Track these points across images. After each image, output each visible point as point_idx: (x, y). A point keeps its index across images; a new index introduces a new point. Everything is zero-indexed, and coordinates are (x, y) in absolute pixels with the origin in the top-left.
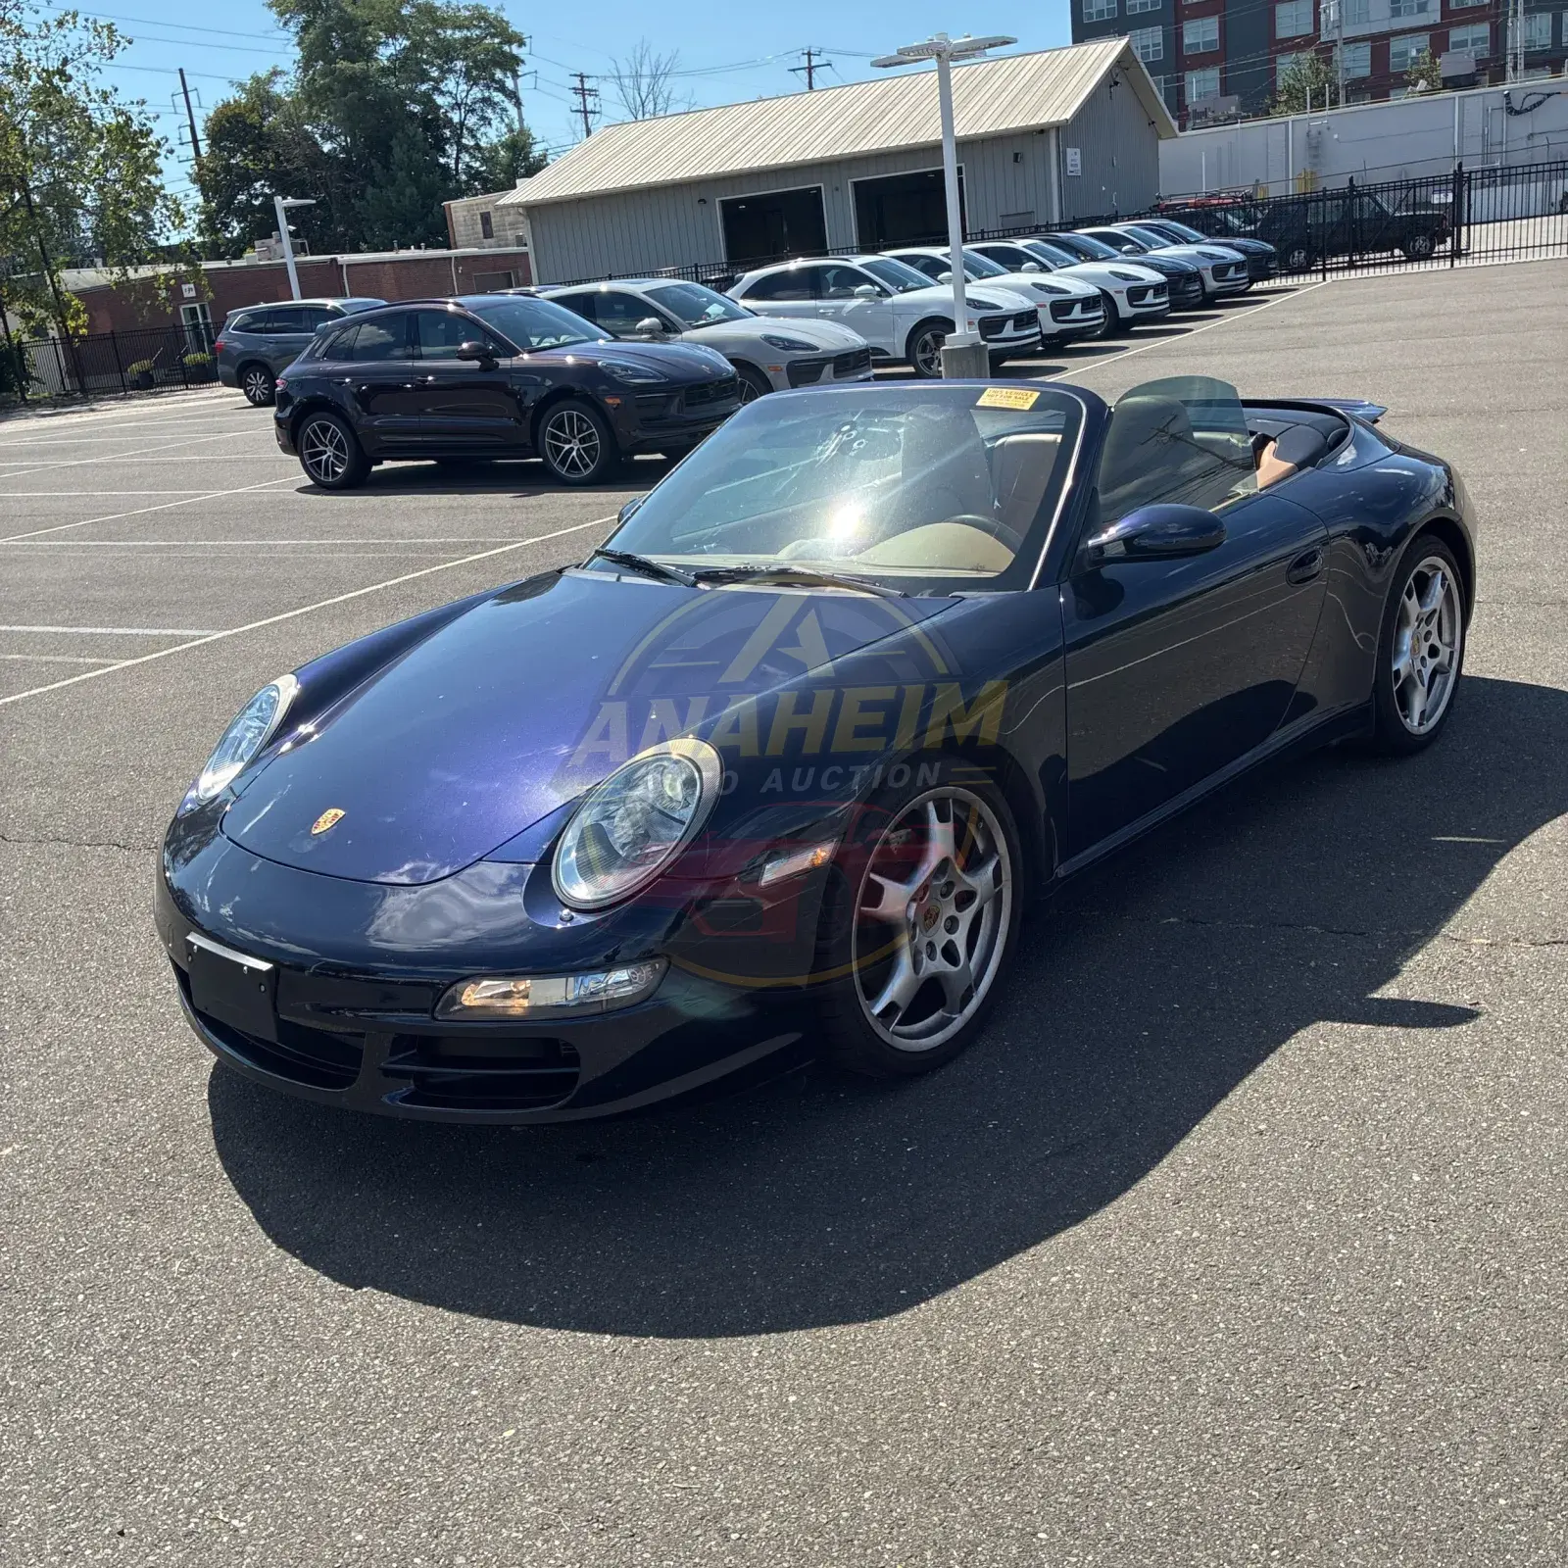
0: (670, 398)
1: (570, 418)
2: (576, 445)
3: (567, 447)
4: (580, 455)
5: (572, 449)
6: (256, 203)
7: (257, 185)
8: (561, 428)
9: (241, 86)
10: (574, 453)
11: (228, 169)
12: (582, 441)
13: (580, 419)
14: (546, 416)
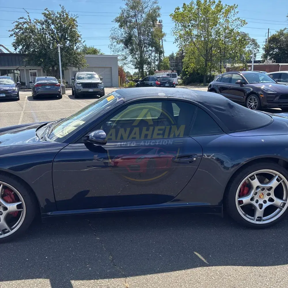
0: (276, 97)
1: (253, 98)
2: (253, 104)
3: (251, 104)
4: (253, 106)
5: (252, 104)
6: (274, 53)
7: (275, 50)
8: (251, 100)
9: (278, 32)
10: (252, 106)
11: (270, 47)
12: (255, 103)
13: (255, 99)
14: (249, 97)
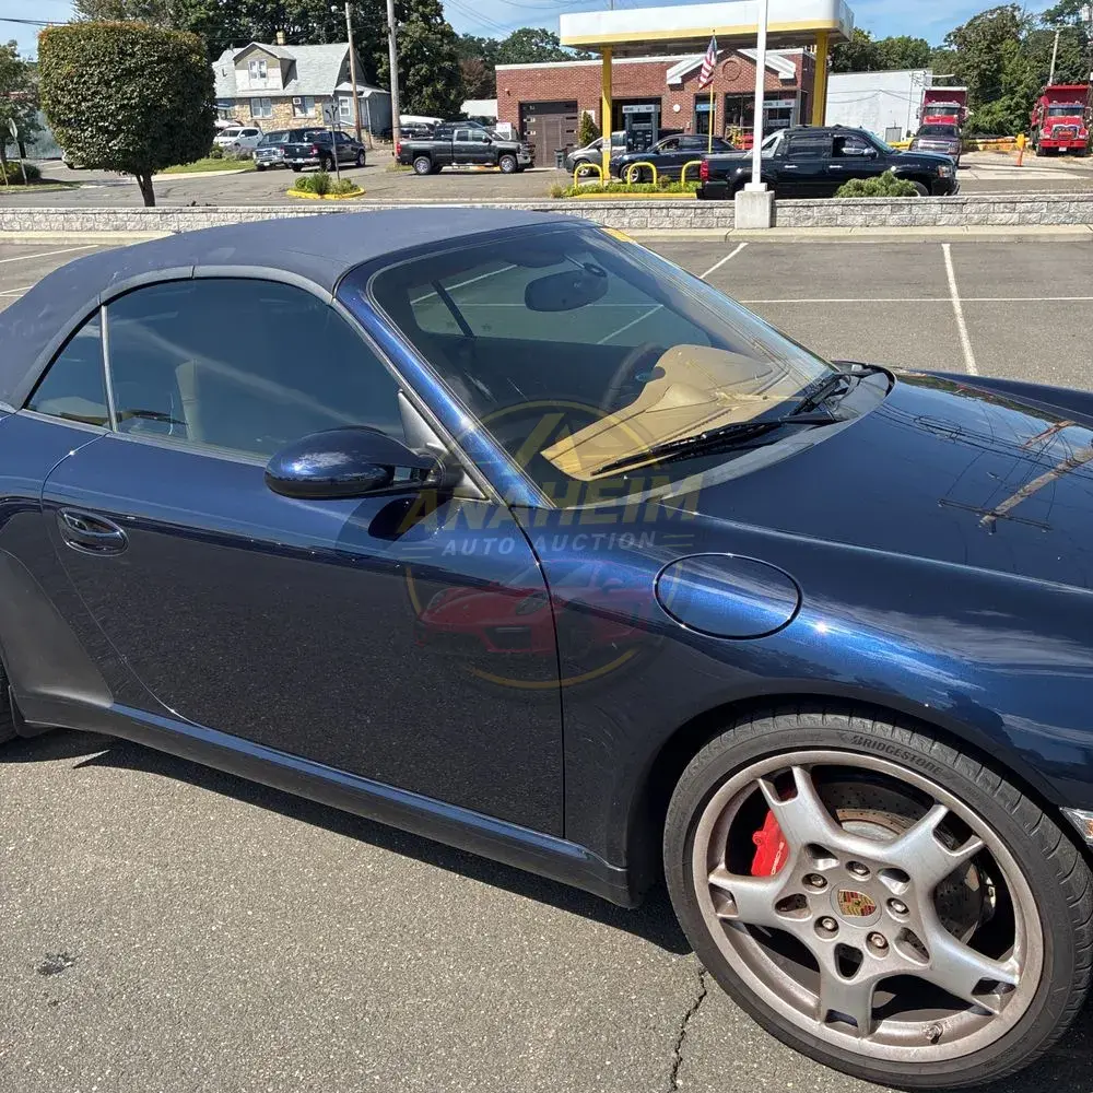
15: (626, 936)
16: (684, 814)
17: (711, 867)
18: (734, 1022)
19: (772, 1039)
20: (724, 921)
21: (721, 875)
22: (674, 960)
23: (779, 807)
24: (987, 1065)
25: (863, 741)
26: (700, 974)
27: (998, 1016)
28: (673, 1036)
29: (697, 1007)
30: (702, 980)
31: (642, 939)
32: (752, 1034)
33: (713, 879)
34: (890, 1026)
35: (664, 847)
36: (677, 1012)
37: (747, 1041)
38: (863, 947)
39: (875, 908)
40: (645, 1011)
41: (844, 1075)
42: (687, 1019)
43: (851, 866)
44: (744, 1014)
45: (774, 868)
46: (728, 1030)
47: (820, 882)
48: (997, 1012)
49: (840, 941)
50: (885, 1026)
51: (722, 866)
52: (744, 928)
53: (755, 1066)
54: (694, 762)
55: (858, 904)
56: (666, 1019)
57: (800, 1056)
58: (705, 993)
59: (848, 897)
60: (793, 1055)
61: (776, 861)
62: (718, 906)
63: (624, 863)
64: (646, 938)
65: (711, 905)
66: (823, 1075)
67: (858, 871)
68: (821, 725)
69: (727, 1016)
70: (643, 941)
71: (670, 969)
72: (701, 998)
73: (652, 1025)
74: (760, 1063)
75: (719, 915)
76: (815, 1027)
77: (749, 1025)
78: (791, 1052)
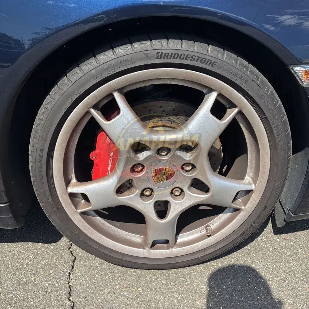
15: (19, 245)
16: (42, 150)
17: (68, 183)
18: (97, 267)
19: (120, 268)
20: (83, 214)
21: (75, 186)
22: (52, 247)
23: (109, 125)
24: (240, 237)
25: (163, 55)
26: (69, 249)
27: (243, 210)
28: (65, 291)
29: (73, 268)
30: (71, 252)
31: (30, 243)
32: (109, 269)
33: (70, 190)
34: (183, 237)
35: (32, 179)
36: (63, 276)
37: (108, 275)
38: (169, 198)
39: (174, 173)
40: (42, 284)
41: (163, 271)
42: (70, 277)
43: (159, 151)
44: (101, 261)
45: (109, 170)
46: (95, 274)
47: (140, 168)
48: (243, 208)
49: (156, 200)
50: (181, 238)
51: (74, 180)
52: (95, 214)
53: (118, 287)
54: (42, 110)
55: (164, 174)
56: (57, 283)
57: (138, 271)
58: (75, 258)
59: (157, 172)
60: (135, 272)
61: (110, 165)
62: (76, 205)
63: (6, 200)
64: (32, 242)
65: (73, 206)
66: (154, 275)
67: (163, 154)
68: (131, 52)
69: (91, 266)
70: (30, 244)
71: (51, 253)
72: (74, 262)
73: (50, 291)
74: (119, 284)
75: (79, 211)
76: (146, 253)
77: (106, 265)
78: (133, 270)
